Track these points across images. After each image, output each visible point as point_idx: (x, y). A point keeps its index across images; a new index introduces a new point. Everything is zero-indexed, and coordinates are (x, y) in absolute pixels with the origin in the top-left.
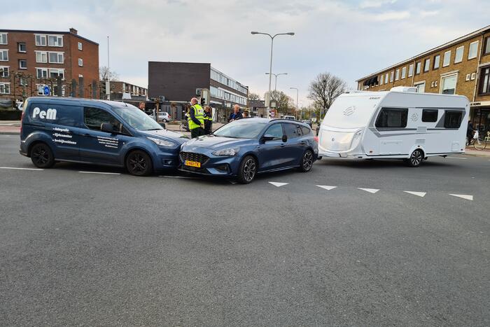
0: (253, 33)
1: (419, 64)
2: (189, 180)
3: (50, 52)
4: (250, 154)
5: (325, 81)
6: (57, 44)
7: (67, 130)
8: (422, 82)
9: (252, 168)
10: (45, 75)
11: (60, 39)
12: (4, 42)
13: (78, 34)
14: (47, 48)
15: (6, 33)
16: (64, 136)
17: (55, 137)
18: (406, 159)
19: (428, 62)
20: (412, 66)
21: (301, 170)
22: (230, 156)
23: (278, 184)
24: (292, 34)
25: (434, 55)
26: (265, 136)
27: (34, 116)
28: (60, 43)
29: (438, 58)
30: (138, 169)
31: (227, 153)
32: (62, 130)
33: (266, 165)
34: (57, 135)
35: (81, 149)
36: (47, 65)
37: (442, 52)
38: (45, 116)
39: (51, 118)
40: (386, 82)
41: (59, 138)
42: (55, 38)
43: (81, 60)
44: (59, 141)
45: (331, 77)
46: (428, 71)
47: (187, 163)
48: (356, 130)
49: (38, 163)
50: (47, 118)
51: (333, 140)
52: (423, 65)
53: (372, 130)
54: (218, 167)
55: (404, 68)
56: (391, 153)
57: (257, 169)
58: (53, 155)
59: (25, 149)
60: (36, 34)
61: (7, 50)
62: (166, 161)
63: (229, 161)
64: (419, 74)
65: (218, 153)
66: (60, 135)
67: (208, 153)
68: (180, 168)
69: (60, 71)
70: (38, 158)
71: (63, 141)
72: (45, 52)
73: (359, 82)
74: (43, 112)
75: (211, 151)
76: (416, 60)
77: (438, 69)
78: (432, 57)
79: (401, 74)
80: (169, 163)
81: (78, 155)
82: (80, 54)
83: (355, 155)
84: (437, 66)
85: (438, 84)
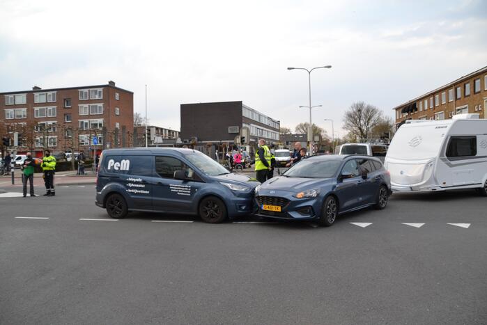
0: (289, 69)
1: (459, 89)
2: (265, 225)
3: (91, 105)
4: (331, 195)
5: (359, 111)
6: (97, 97)
7: (140, 180)
8: (465, 106)
9: (333, 209)
10: (86, 126)
11: (100, 92)
12: (53, 99)
13: (116, 86)
14: (89, 101)
15: (55, 92)
16: (137, 186)
17: (128, 188)
18: (479, 188)
19: (468, 86)
20: (451, 91)
21: (377, 207)
22: (311, 198)
23: (364, 225)
24: (330, 67)
25: (473, 79)
26: (344, 174)
27: (109, 168)
28: (100, 96)
29: (478, 82)
30: (212, 216)
31: (309, 194)
32: (135, 180)
33: (347, 204)
34: (130, 185)
35: (154, 198)
36: (88, 117)
37: (481, 76)
38: (119, 168)
39: (125, 169)
40: (426, 108)
41: (132, 188)
42: (96, 92)
43: (118, 109)
44: (133, 191)
45: (365, 106)
46: (469, 96)
47: (265, 207)
48: (426, 161)
49: (112, 214)
50: (121, 169)
51: (402, 173)
52: (463, 89)
53: (443, 160)
54: (300, 210)
55: (444, 93)
56: (464, 183)
57: (338, 209)
58: (127, 205)
59: (102, 201)
60: (80, 90)
61: (55, 107)
62: (240, 206)
63: (311, 203)
64: (459, 99)
65: (300, 195)
66: (133, 185)
67: (288, 196)
68: (257, 212)
69: (100, 121)
70: (112, 209)
71: (136, 191)
72: (87, 105)
73: (397, 109)
74: (118, 163)
75: (291, 194)
76: (455, 85)
77: (479, 92)
78: (472, 81)
79: (440, 100)
80: (243, 208)
81: (151, 204)
82: (118, 103)
83: (428, 188)
84: (478, 89)
85: (482, 107)
